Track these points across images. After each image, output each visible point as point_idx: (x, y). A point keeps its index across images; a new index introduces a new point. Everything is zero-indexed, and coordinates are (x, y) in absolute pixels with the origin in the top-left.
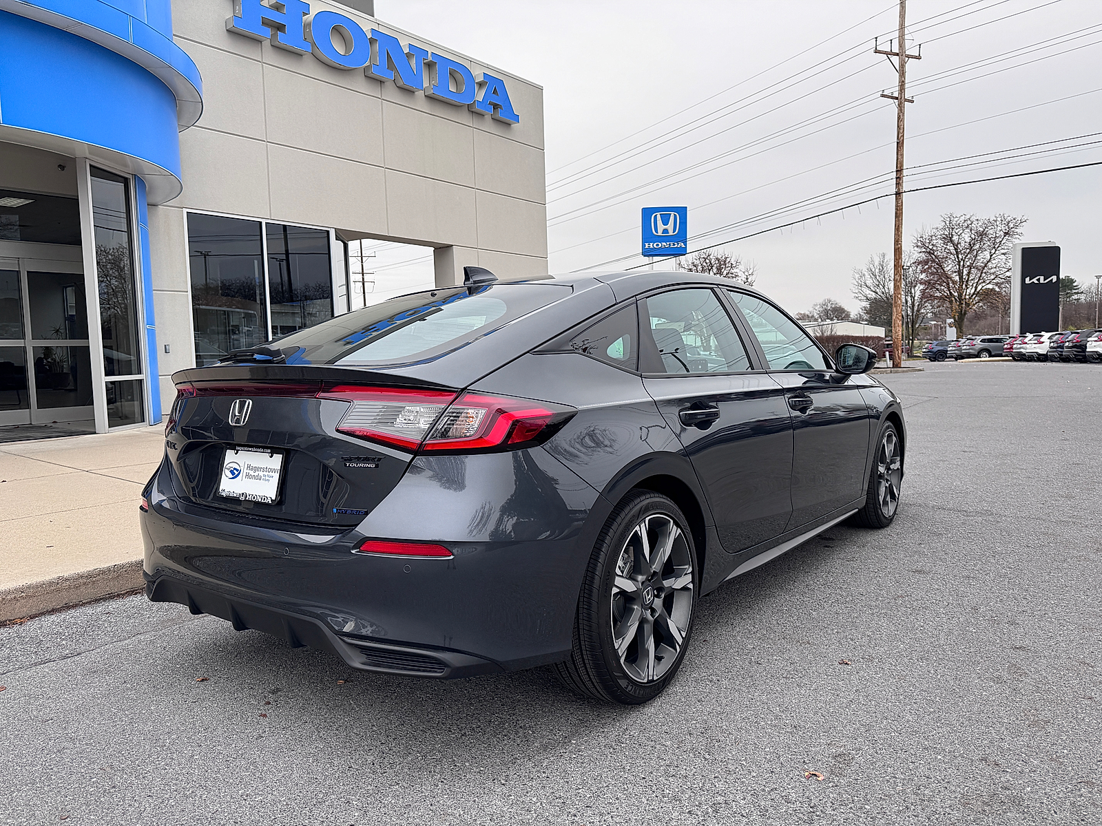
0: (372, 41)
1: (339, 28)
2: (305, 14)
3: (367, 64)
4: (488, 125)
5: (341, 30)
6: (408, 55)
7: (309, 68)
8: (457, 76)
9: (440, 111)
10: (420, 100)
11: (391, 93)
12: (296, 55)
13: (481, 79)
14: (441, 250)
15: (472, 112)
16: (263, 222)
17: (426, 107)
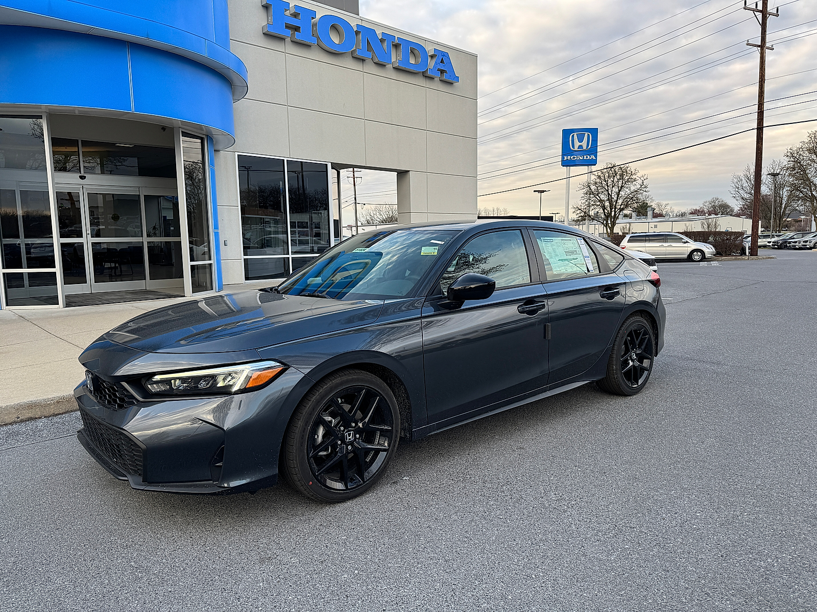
0: (357, 33)
1: (335, 25)
2: (313, 18)
3: (354, 48)
4: (436, 85)
5: (337, 27)
6: (382, 41)
7: (316, 55)
8: (416, 52)
9: (403, 77)
10: (390, 73)
11: (370, 68)
12: (307, 46)
13: (432, 53)
14: (402, 174)
15: (426, 76)
16: (285, 160)
17: (394, 75)
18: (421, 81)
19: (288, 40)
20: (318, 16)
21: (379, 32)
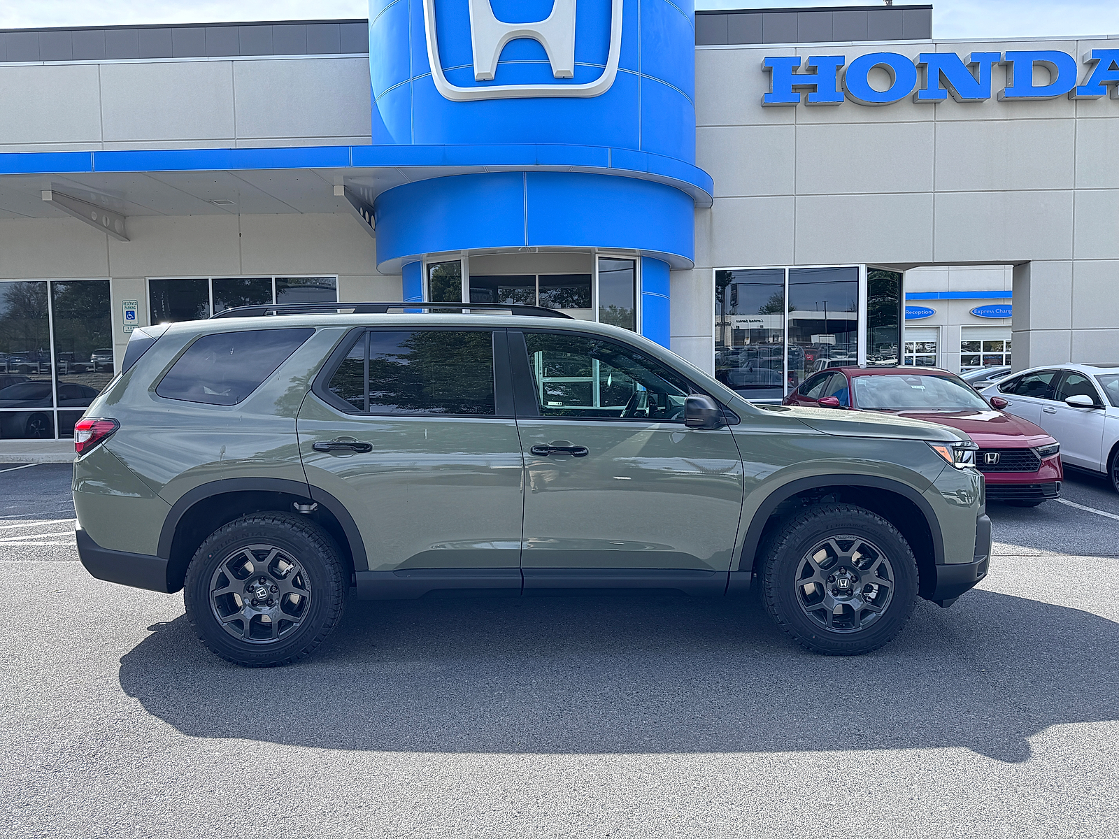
0: (922, 67)
2: (840, 67)
4: (1103, 109)
6: (974, 66)
7: (850, 114)
9: (1020, 112)
10: (992, 109)
11: (949, 111)
13: (1088, 58)
14: (1021, 267)
15: (1076, 100)
16: (787, 268)
17: (999, 112)
18: (1064, 110)
19: (800, 106)
20: (848, 63)
21: (964, 55)
